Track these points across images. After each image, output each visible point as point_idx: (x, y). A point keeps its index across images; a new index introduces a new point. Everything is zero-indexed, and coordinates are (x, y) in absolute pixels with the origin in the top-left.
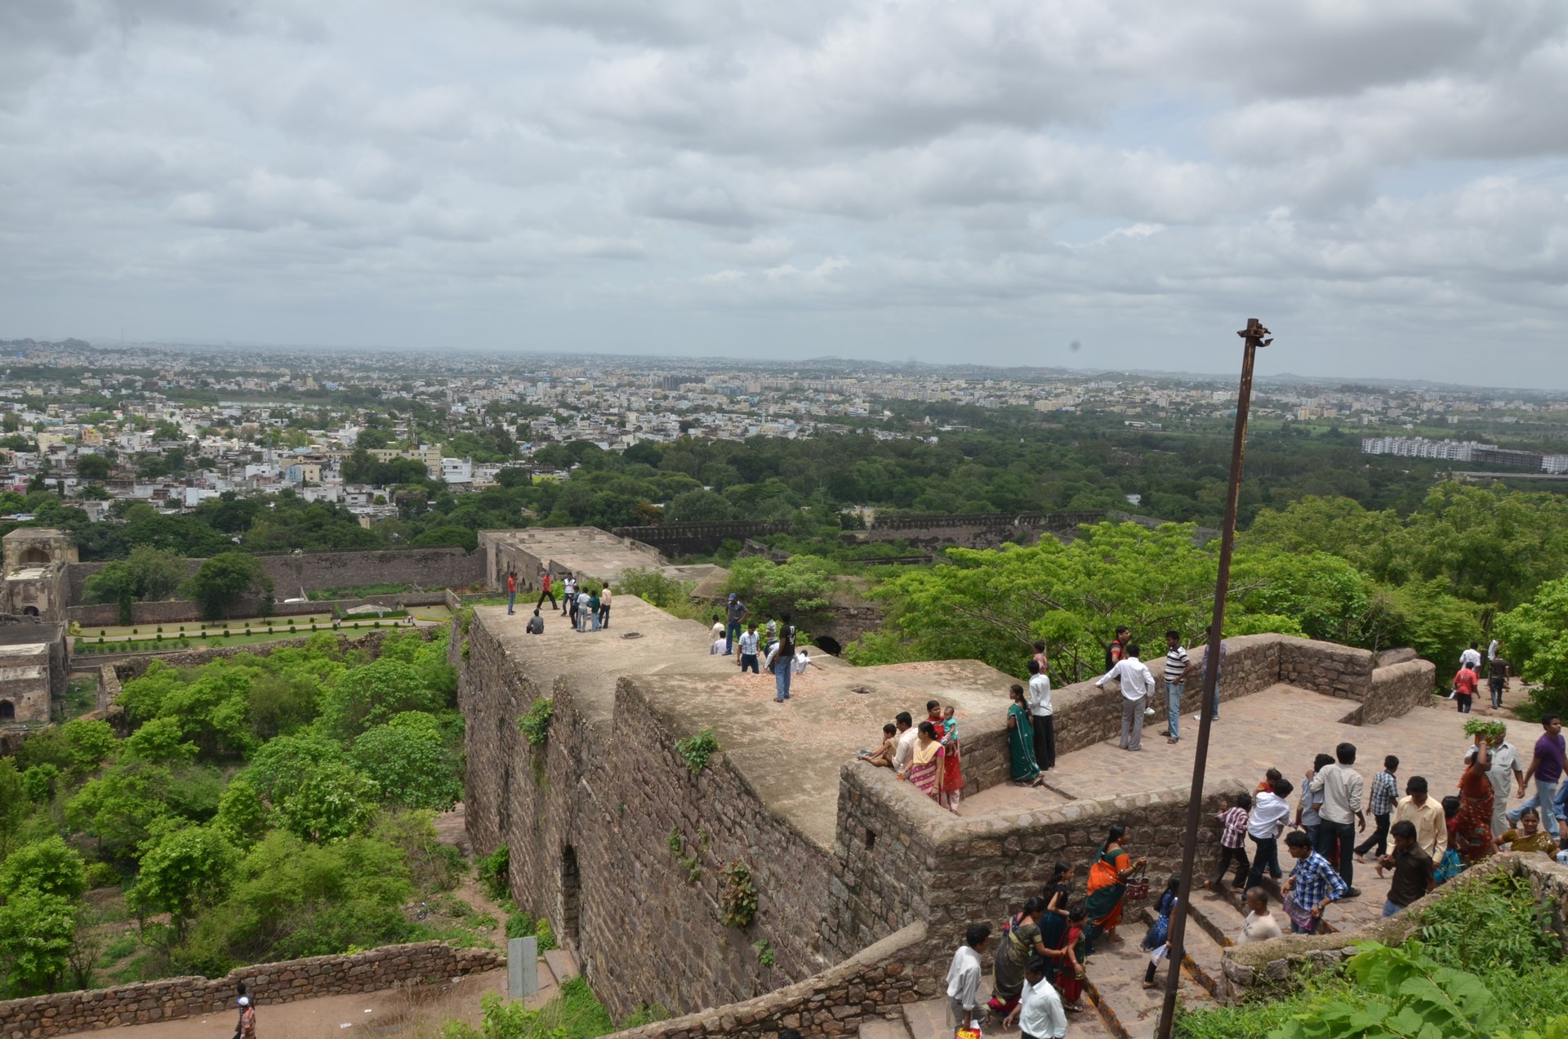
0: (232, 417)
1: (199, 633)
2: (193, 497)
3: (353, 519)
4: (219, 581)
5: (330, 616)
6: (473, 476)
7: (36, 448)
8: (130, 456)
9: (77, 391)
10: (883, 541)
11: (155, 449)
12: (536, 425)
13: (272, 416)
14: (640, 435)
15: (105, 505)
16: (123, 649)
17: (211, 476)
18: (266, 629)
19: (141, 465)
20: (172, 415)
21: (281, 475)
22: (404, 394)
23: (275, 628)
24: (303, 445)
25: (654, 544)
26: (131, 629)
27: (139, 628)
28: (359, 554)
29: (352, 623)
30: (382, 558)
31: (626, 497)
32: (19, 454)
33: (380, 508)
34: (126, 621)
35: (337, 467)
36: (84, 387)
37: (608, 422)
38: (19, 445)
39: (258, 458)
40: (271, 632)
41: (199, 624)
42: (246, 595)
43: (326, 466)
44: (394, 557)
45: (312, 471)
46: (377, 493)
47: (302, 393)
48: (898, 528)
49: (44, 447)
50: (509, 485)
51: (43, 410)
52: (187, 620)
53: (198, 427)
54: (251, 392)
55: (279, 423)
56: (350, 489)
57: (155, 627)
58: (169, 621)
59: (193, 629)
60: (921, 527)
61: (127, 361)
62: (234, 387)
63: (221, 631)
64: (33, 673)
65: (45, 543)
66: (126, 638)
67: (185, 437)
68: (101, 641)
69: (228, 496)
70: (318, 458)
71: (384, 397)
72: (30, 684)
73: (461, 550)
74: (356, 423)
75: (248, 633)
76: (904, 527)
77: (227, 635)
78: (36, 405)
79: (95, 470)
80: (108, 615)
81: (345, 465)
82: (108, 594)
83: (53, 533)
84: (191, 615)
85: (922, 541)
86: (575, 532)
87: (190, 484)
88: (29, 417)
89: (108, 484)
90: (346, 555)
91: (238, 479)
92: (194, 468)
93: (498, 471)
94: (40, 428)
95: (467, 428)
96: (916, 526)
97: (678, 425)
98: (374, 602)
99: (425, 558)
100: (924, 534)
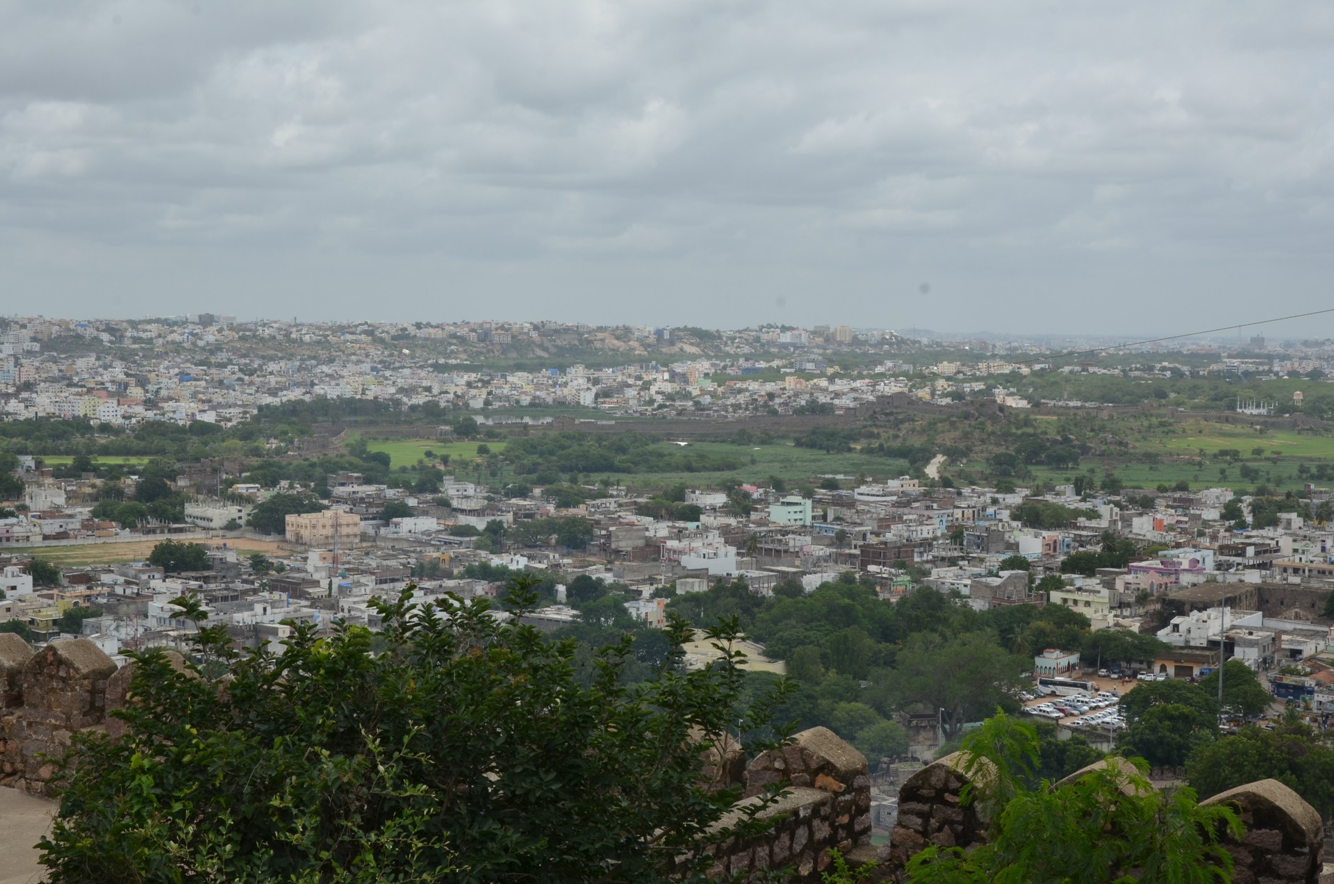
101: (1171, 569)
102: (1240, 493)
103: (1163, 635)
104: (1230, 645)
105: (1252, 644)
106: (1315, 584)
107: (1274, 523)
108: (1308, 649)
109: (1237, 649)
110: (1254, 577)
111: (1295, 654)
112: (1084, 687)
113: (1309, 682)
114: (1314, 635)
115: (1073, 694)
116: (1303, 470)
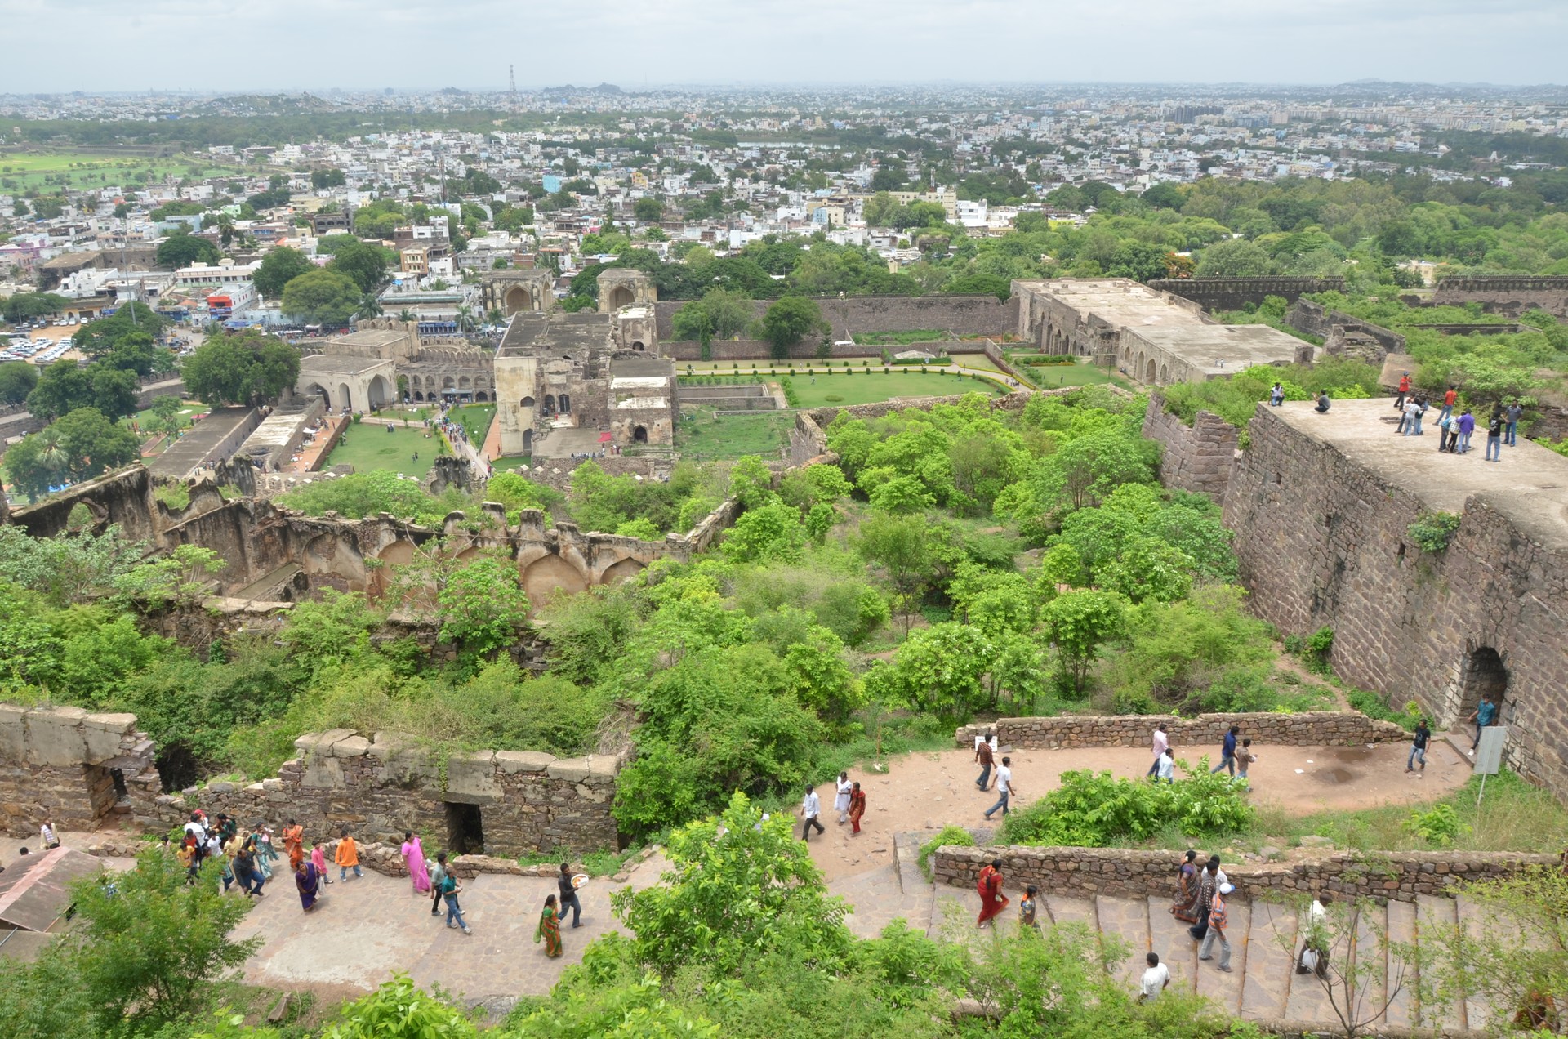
0: (754, 159)
1: (769, 371)
2: (737, 239)
3: (883, 263)
4: (785, 324)
5: (879, 360)
6: (988, 219)
7: (595, 192)
8: (676, 199)
9: (617, 135)
10: (1452, 304)
11: (694, 192)
12: (1047, 162)
13: (790, 157)
14: (1156, 174)
15: (665, 246)
16: (709, 382)
17: (747, 218)
18: (826, 370)
19: (686, 208)
20: (701, 157)
21: (808, 218)
22: (908, 132)
23: (834, 370)
24: (824, 187)
25: (1192, 298)
26: (712, 364)
27: (719, 363)
28: (899, 300)
29: (902, 368)
30: (920, 305)
31: (1151, 246)
32: (584, 197)
33: (904, 252)
34: (706, 358)
35: (860, 210)
36: (621, 131)
37: (1120, 160)
38: (583, 188)
39: (785, 201)
40: (830, 372)
41: (767, 362)
42: (805, 337)
43: (849, 209)
44: (931, 304)
45: (836, 213)
46: (900, 237)
47: (812, 133)
48: (1471, 289)
49: (602, 190)
50: (1027, 230)
51: (594, 155)
52: (756, 358)
53: (727, 169)
54: (765, 132)
55: (798, 165)
56: (875, 232)
57: (730, 363)
58: (741, 358)
59: (763, 368)
60: (1499, 289)
61: (652, 103)
62: (749, 128)
63: (788, 370)
64: (660, 403)
65: (630, 282)
66: (709, 372)
67: (718, 180)
68: (689, 375)
69: (769, 239)
70: (841, 201)
71: (889, 135)
72: (659, 413)
73: (995, 299)
74: (870, 165)
75: (811, 373)
76: (1479, 289)
77: (793, 373)
78: (588, 149)
79: (648, 211)
80: (691, 351)
81: (867, 207)
82: (690, 332)
83: (635, 274)
84: (759, 353)
85: (1499, 305)
86: (1108, 284)
87: (731, 227)
88: (583, 161)
89: (662, 226)
90: (888, 300)
91: (772, 222)
92: (731, 211)
93: (1014, 215)
94: (595, 172)
95: (975, 168)
96: (1493, 288)
97: (1196, 164)
98: (920, 348)
99: (961, 306)
100: (1502, 297)
101: (25, 247)
102: (16, 197)
103: (59, 291)
104: (113, 292)
105: (128, 289)
106: (135, 246)
107: (60, 213)
108: (160, 288)
109: (119, 295)
110: (94, 247)
111: (152, 293)
112: (23, 336)
113: (184, 308)
114: (159, 278)
115: (17, 343)
116: (48, 179)
